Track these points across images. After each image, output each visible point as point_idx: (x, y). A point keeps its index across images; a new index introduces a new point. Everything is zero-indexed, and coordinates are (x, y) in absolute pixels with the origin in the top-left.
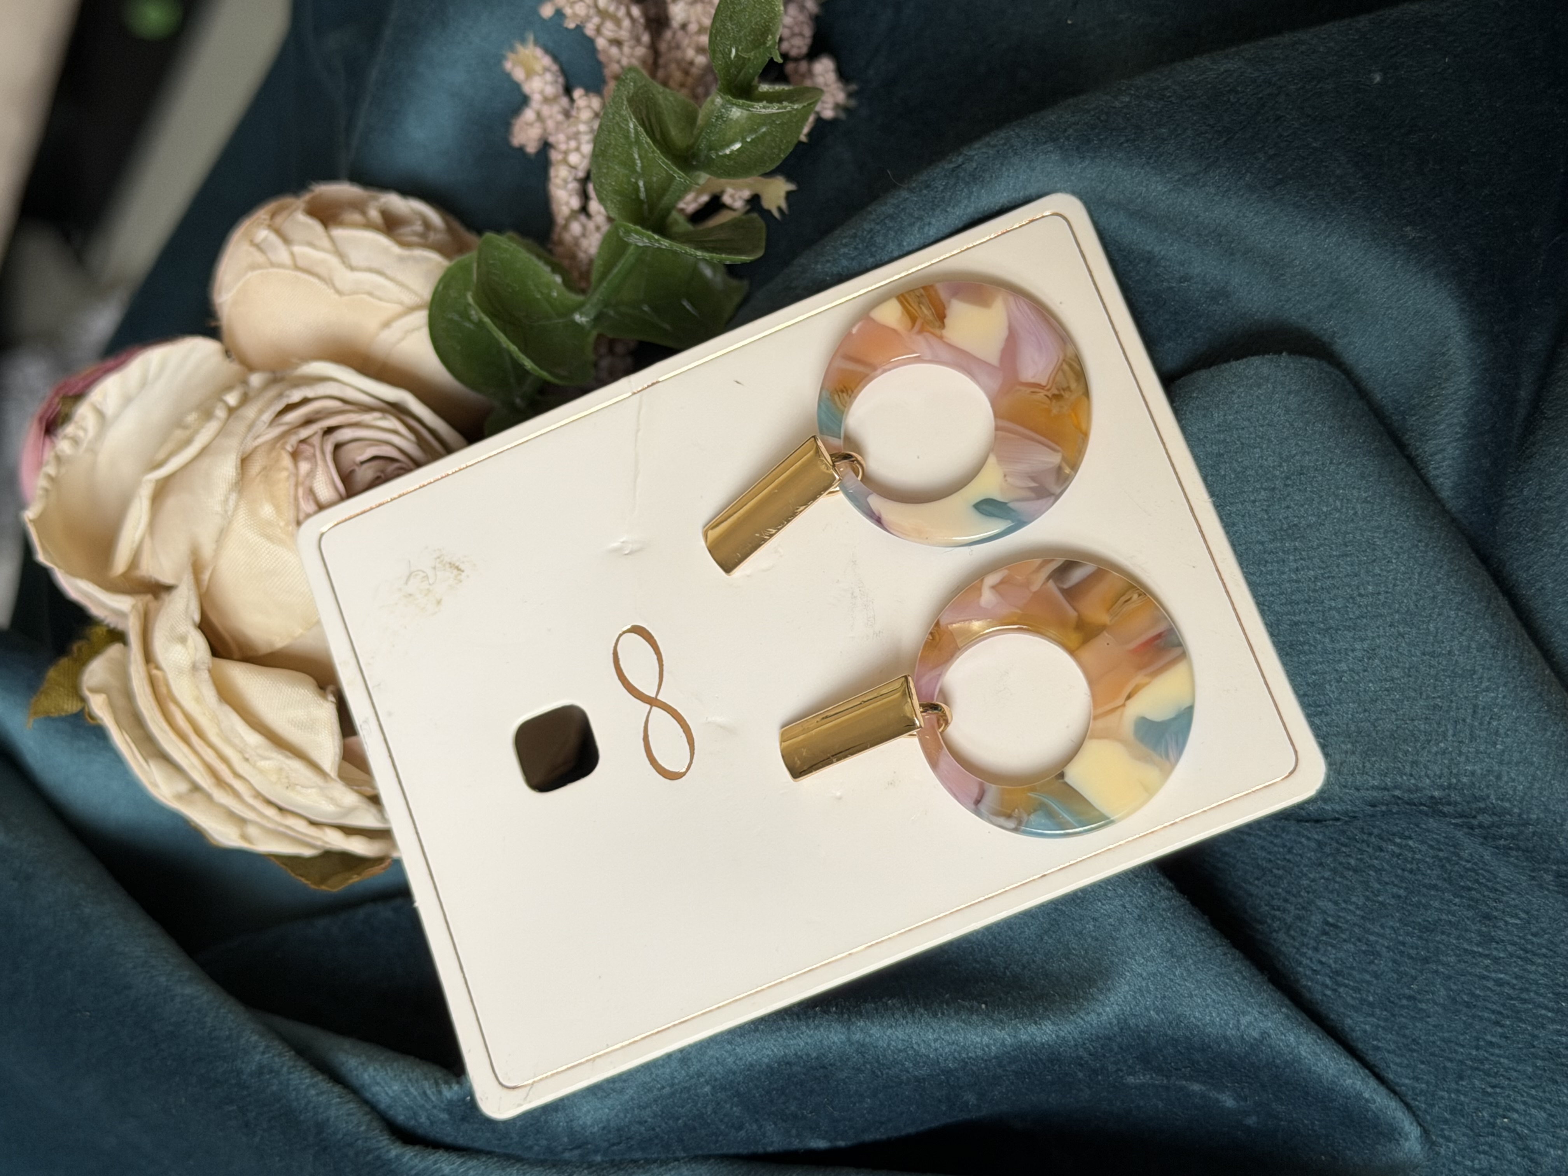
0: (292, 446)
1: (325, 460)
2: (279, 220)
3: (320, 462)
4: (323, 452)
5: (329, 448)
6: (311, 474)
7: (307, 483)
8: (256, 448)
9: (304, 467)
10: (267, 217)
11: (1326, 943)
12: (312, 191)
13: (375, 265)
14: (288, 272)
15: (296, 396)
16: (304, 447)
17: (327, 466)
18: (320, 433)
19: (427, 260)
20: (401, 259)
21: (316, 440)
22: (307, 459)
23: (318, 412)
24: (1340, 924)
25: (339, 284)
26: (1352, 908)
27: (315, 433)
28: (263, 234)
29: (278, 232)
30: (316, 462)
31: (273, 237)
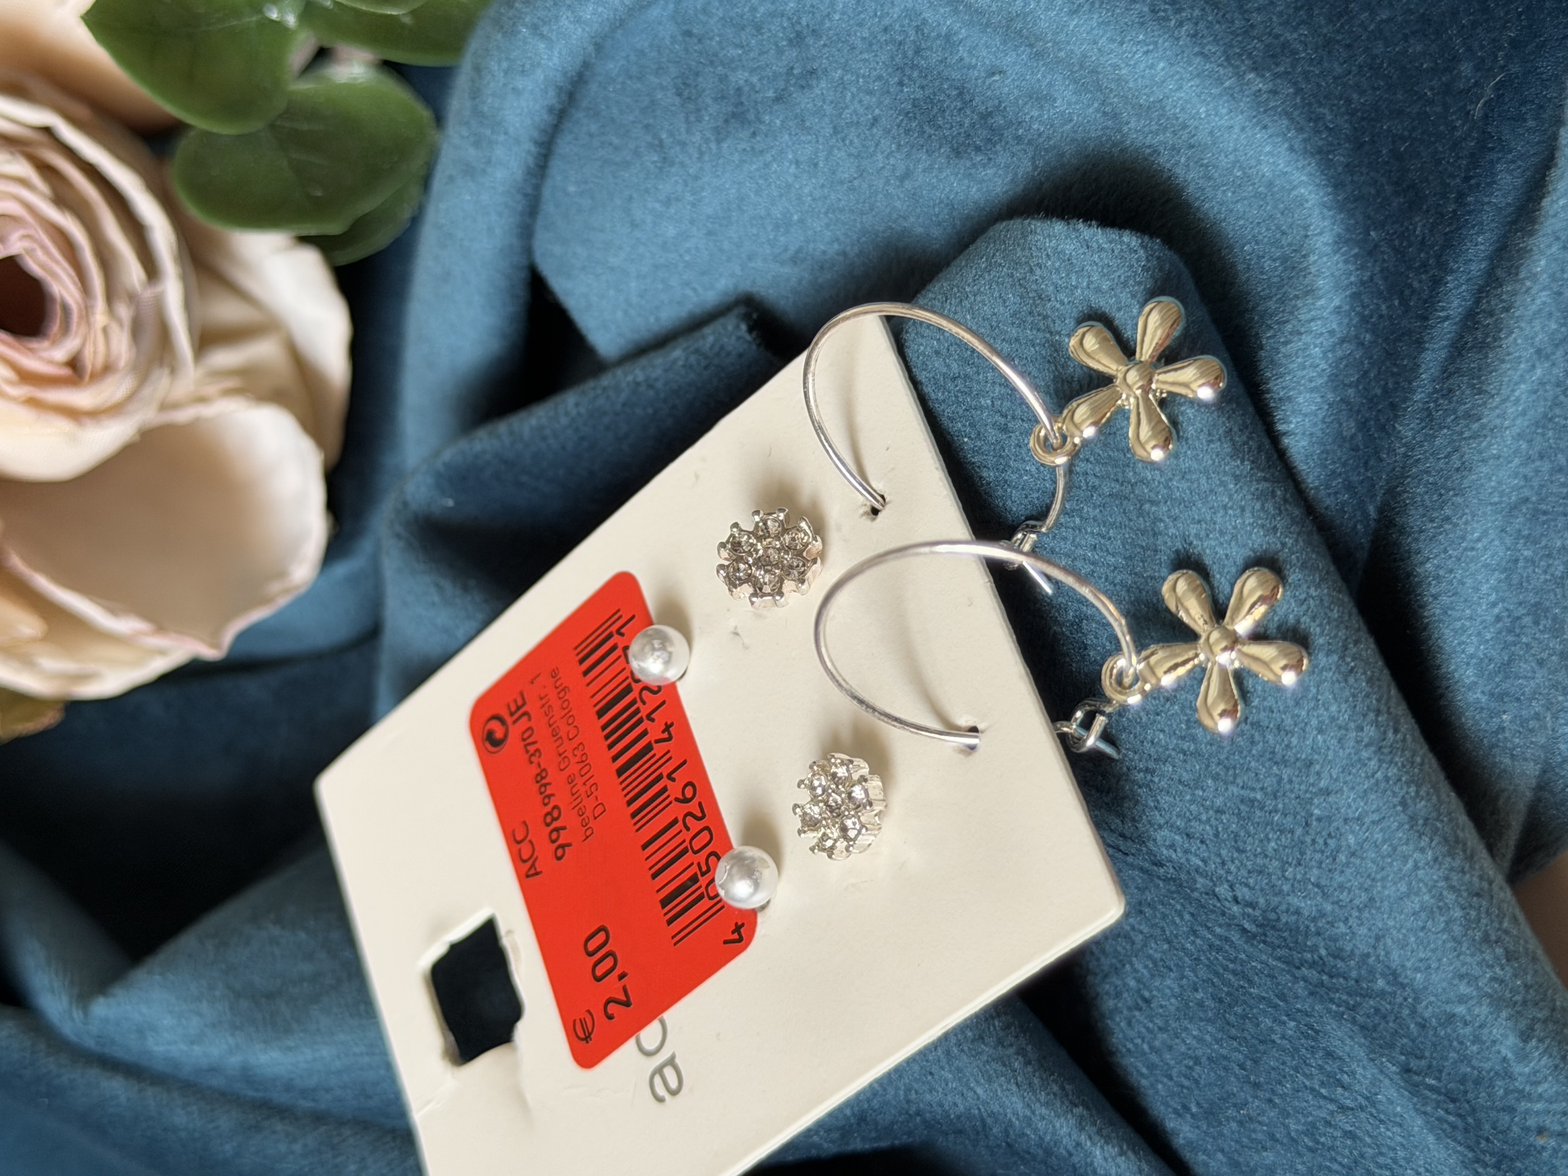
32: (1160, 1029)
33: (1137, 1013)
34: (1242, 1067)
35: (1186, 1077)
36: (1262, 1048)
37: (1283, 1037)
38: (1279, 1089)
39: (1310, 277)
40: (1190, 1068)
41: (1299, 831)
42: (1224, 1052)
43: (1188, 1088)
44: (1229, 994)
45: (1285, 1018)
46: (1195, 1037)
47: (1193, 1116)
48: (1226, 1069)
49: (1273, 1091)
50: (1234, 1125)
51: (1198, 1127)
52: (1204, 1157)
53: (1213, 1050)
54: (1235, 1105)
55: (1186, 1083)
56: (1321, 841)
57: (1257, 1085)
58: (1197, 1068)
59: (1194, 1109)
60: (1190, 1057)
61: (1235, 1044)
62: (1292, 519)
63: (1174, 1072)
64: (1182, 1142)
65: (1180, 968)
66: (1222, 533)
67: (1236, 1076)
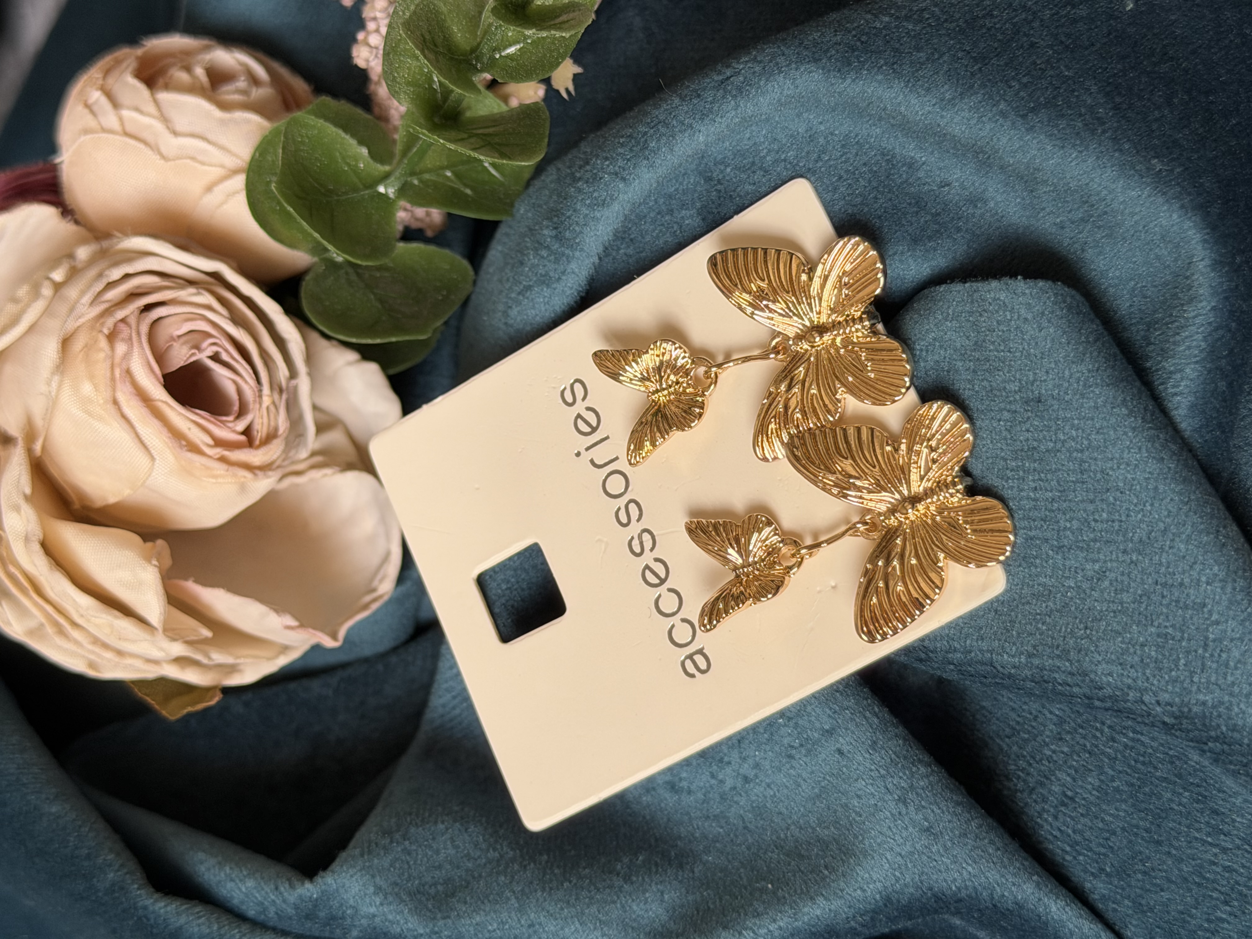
0: (109, 329)
1: (140, 342)
2: (110, 81)
3: (136, 344)
4: (139, 334)
5: (144, 329)
6: (127, 356)
7: (124, 366)
8: (79, 327)
9: (121, 348)
10: (100, 76)
11: (1065, 814)
12: (143, 46)
13: (198, 130)
14: (117, 137)
15: (116, 274)
16: (122, 326)
17: (143, 349)
18: (137, 313)
19: (248, 121)
20: (222, 122)
21: (132, 321)
22: (123, 340)
23: (138, 287)
24: (1077, 800)
25: (163, 149)
26: (1089, 787)
27: (132, 313)
28: (96, 96)
29: (109, 95)
30: (132, 344)
31: (104, 100)
32: (1082, 815)
33: (1063, 809)
34: (1147, 831)
35: (1103, 846)
36: (1164, 815)
37: (1180, 804)
38: (1175, 843)
39: (1194, 289)
40: (1107, 839)
41: (1200, 651)
42: (1134, 822)
43: (1104, 855)
44: (1139, 779)
45: (1181, 791)
46: (1111, 815)
47: (1108, 875)
48: (1136, 835)
49: (1171, 845)
50: (1139, 876)
51: (1111, 884)
52: (1114, 906)
53: (1126, 822)
54: (1141, 860)
55: (1103, 850)
56: (1216, 655)
57: (1158, 843)
58: (1113, 838)
59: (1108, 870)
60: (1108, 831)
61: (1143, 815)
62: (1174, 452)
63: (1093, 845)
64: (1096, 897)
65: (1101, 768)
66: (1128, 465)
67: (1143, 838)
